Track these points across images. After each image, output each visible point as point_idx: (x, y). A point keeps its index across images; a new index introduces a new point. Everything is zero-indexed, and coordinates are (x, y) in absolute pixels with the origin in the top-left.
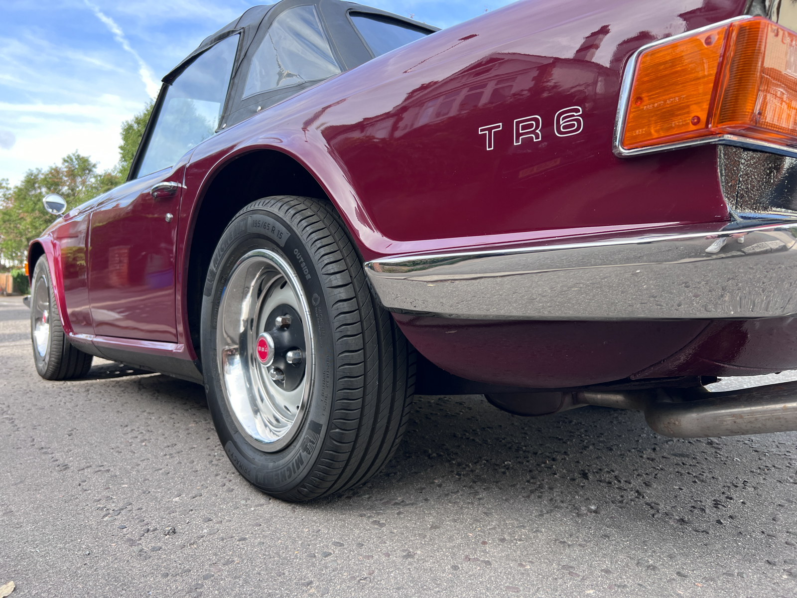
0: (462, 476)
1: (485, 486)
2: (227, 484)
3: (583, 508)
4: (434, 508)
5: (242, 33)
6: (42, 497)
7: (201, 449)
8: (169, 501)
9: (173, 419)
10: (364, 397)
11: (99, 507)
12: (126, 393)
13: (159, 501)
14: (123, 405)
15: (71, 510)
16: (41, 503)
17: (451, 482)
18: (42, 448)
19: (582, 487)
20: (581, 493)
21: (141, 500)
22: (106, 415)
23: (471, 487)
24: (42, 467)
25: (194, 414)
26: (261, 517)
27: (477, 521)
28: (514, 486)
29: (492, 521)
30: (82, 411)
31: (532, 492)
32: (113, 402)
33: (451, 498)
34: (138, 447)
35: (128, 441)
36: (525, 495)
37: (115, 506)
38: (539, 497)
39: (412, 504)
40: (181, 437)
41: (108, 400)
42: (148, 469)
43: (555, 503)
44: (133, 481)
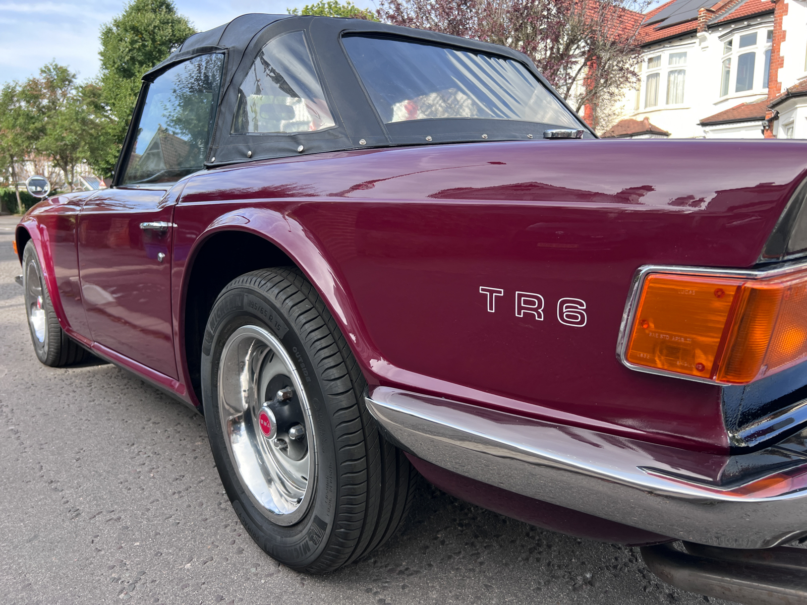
0: (464, 528)
1: (486, 543)
2: (237, 541)
3: (579, 578)
4: (437, 578)
5: (226, 55)
6: (57, 561)
7: (209, 483)
8: (181, 569)
9: (179, 432)
10: (367, 501)
11: (115, 578)
12: (130, 389)
13: (172, 569)
14: (127, 409)
15: (88, 582)
16: (57, 571)
17: (453, 536)
18: (52, 482)
19: (579, 543)
20: (578, 553)
21: (154, 566)
22: (112, 427)
23: (473, 544)
24: (54, 512)
25: (200, 425)
26: (271, 593)
27: (479, 598)
28: (513, 542)
29: (493, 600)
30: (86, 420)
31: (531, 551)
32: (117, 404)
33: (454, 562)
34: (146, 479)
35: (136, 470)
36: (524, 555)
37: (129, 576)
38: (538, 560)
39: (417, 572)
40: (188, 461)
41: (112, 401)
42: (158, 517)
43: (552, 570)
44: (144, 535)
